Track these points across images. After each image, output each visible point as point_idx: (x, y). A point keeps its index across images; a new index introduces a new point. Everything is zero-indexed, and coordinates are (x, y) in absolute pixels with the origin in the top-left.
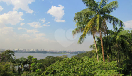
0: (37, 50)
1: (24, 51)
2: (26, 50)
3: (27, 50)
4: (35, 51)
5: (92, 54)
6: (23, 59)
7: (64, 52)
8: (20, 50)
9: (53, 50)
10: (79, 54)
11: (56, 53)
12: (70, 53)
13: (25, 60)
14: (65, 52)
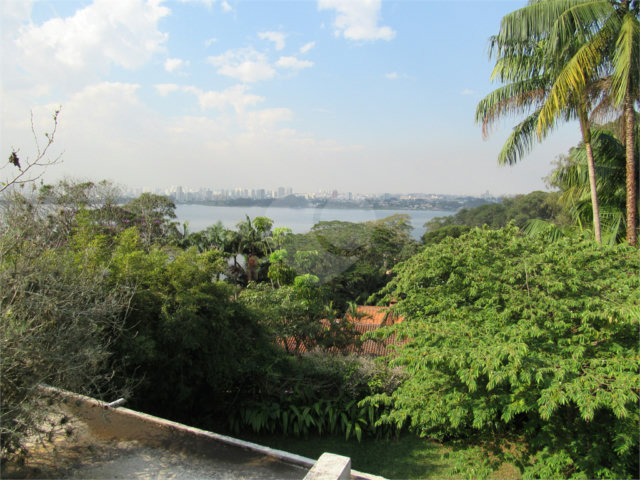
0: (263, 191)
1: (204, 195)
2: (210, 192)
3: (215, 193)
4: (250, 194)
5: (532, 212)
6: (221, 234)
7: (391, 202)
8: (184, 191)
9: (335, 193)
10: (464, 211)
11: (350, 205)
12: (418, 203)
13: (230, 238)
14: (395, 199)
